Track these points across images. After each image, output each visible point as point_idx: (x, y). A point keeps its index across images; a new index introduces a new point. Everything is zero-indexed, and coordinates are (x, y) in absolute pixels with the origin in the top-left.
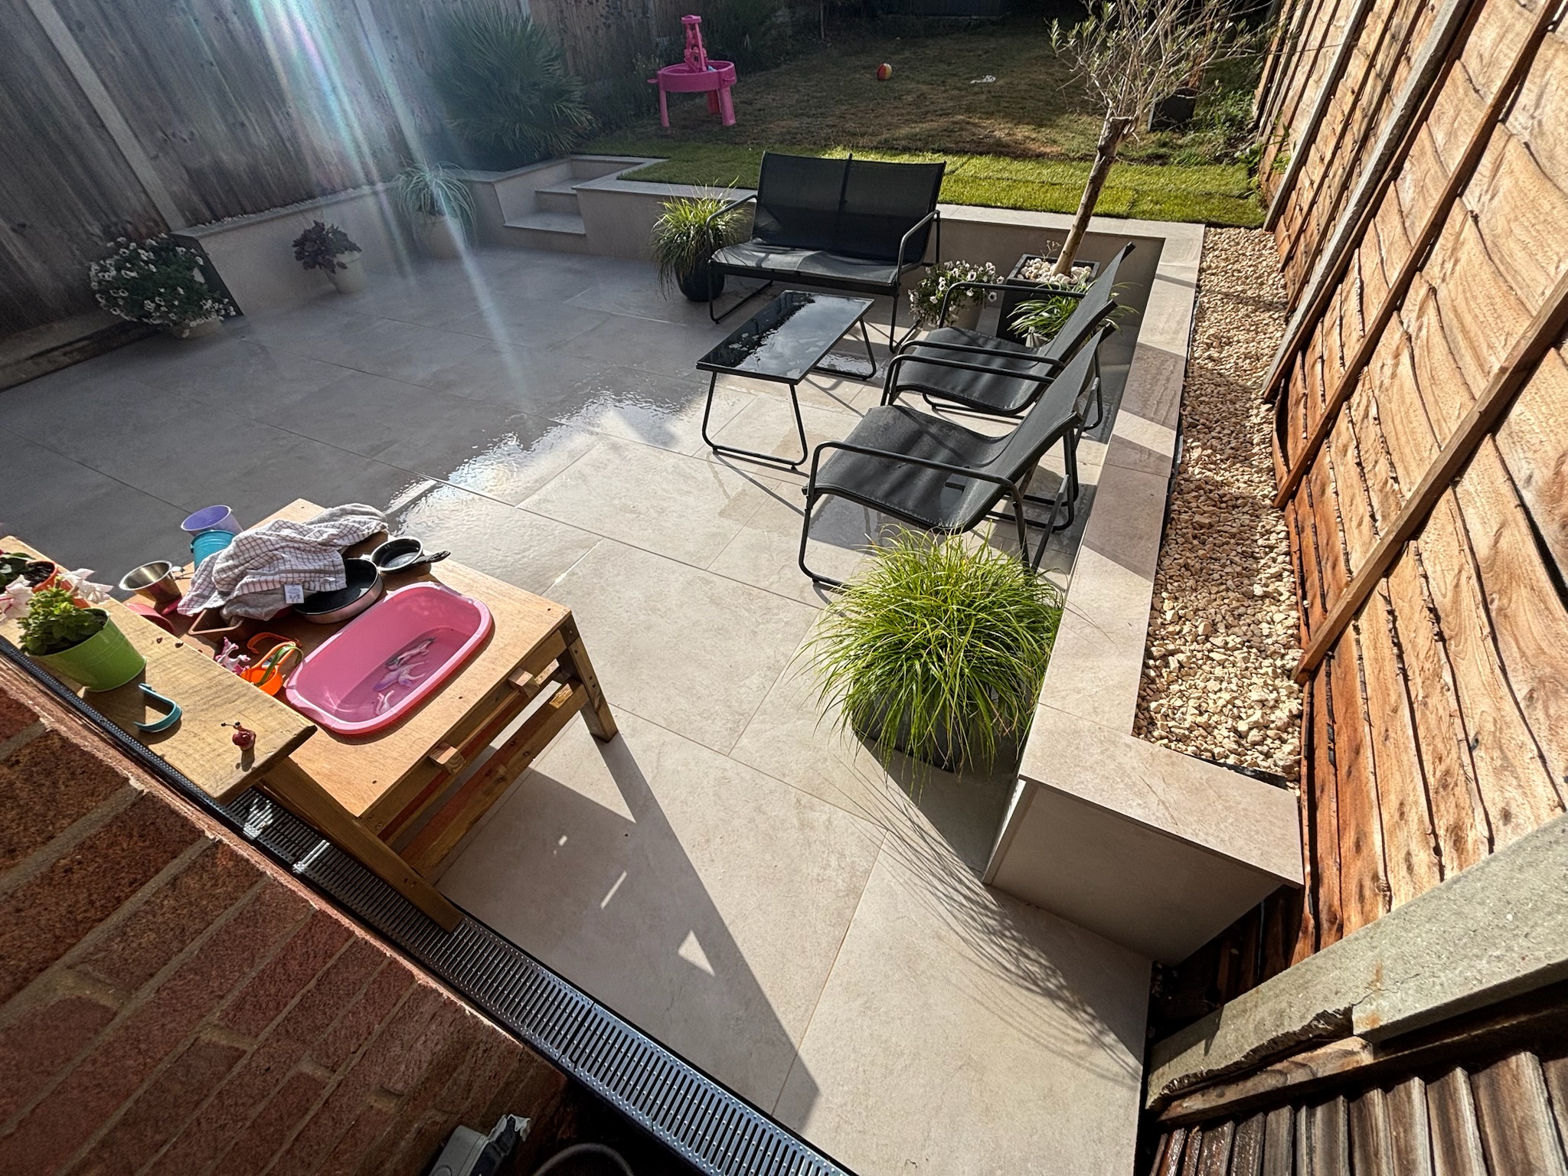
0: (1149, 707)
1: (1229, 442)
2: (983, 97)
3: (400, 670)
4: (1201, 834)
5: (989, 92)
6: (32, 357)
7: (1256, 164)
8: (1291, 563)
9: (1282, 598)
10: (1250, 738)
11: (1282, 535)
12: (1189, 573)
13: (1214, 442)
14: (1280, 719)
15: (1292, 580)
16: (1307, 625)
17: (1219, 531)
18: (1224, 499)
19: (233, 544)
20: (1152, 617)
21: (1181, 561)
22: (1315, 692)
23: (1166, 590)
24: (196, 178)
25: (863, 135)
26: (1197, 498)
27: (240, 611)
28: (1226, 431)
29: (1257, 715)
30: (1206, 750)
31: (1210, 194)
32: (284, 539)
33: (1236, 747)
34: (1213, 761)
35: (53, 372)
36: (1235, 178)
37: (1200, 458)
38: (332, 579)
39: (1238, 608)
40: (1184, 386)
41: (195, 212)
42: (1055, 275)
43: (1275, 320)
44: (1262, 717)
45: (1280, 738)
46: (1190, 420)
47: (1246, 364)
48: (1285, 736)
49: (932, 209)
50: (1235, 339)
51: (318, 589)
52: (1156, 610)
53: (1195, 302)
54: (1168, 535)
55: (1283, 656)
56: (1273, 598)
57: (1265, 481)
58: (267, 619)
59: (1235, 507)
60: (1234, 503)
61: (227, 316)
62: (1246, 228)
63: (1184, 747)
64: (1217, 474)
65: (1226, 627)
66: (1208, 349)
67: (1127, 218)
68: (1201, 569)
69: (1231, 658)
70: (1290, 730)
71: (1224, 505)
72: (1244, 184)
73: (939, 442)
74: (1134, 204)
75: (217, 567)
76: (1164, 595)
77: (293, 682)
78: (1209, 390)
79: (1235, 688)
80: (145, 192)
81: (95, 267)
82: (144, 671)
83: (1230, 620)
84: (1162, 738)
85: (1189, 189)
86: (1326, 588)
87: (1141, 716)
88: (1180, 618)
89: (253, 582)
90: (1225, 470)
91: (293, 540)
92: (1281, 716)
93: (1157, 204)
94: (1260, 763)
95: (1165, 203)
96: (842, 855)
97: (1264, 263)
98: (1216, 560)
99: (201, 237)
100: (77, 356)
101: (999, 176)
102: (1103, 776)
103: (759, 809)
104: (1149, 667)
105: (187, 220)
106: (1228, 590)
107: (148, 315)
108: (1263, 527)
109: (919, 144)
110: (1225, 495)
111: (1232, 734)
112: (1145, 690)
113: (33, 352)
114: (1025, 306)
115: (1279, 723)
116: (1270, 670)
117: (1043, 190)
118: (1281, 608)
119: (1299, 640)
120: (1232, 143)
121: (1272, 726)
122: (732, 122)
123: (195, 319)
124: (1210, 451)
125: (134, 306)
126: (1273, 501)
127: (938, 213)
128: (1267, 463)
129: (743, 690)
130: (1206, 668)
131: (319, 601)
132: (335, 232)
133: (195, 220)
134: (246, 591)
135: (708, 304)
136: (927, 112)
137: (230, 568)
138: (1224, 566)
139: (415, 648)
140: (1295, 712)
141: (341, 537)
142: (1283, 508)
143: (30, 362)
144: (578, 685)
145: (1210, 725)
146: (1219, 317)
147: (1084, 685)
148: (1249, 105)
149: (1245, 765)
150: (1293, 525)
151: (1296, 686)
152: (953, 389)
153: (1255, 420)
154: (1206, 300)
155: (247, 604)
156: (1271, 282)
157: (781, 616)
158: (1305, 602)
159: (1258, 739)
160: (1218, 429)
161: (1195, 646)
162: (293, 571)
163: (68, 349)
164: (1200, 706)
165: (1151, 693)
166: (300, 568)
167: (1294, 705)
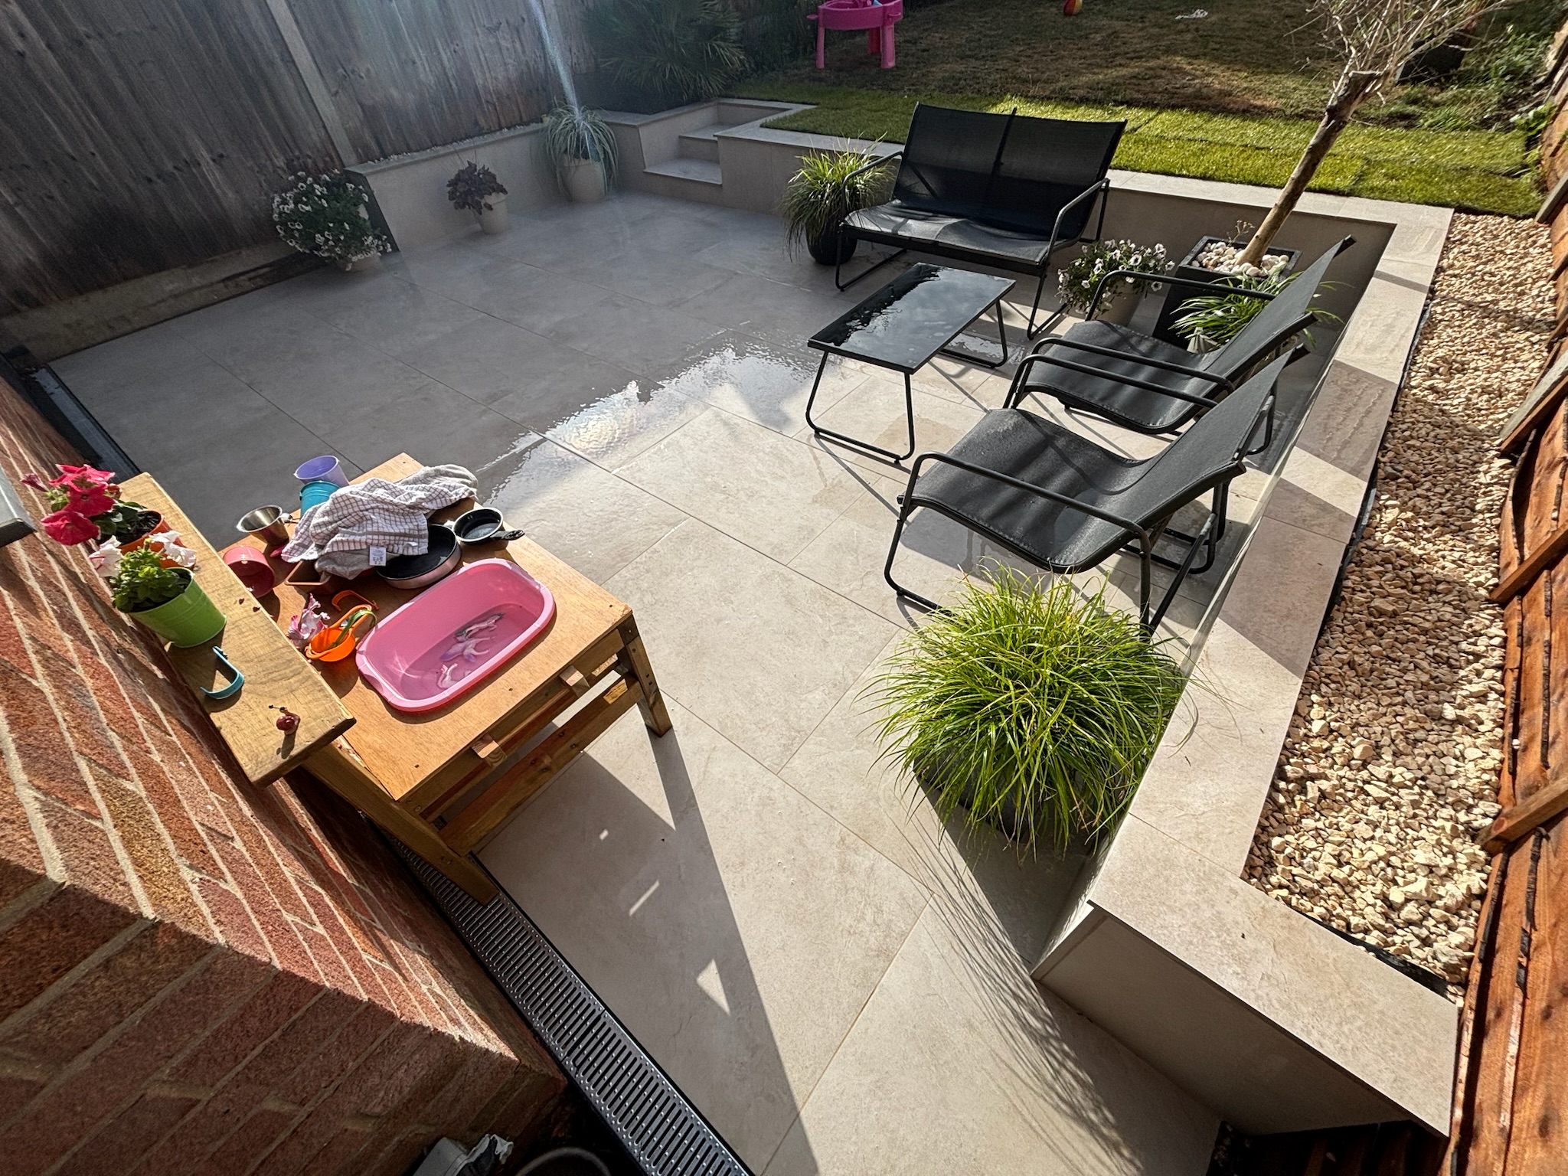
0: (1269, 842)
1: (1440, 505)
2: (1188, 36)
3: (467, 643)
4: (1314, 1032)
5: (1197, 30)
6: (223, 280)
7: (1540, 132)
8: (1502, 682)
9: (1481, 728)
10: (1404, 914)
11: (1497, 641)
12: (1352, 673)
13: (1419, 502)
14: (1453, 896)
15: (1501, 706)
16: (1513, 773)
17: (1406, 623)
18: (1420, 580)
19: (330, 501)
20: (1294, 726)
21: (1344, 657)
22: (1510, 871)
23: (1318, 692)
24: (370, 115)
25: (1035, 82)
26: (1381, 574)
27: (329, 567)
28: (1438, 490)
29: (1420, 885)
30: (1339, 916)
31: (1467, 169)
32: (376, 500)
33: (1382, 922)
34: (1346, 934)
35: (239, 295)
36: (1507, 149)
37: (1395, 522)
38: (414, 544)
39: (1415, 730)
40: (1389, 424)
41: (366, 147)
42: (1240, 264)
43: (1533, 344)
44: (1427, 889)
45: (1447, 923)
46: (1390, 470)
47: (1482, 401)
48: (1455, 920)
49: (1101, 176)
50: (1472, 365)
51: (401, 552)
52: (1300, 716)
53: (1424, 312)
54: (1332, 619)
55: (1469, 809)
56: (1469, 726)
57: (1483, 563)
58: (351, 578)
59: (1432, 592)
60: (1433, 587)
61: (384, 252)
62: (1511, 216)
63: (1309, 905)
64: (1415, 545)
65: (1394, 754)
66: (1430, 377)
67: (1348, 195)
68: (1372, 671)
69: (1395, 799)
70: (1464, 913)
71: (1417, 588)
72: (1518, 158)
73: (1065, 459)
74: (1361, 177)
75: (315, 521)
76: (1315, 698)
77: (363, 648)
78: (1423, 432)
79: (1394, 840)
80: (324, 127)
81: (277, 199)
82: (222, 633)
83: (1402, 746)
84: (1281, 887)
85: (1439, 162)
86: (1551, 733)
87: (1258, 853)
88: (1331, 731)
89: (342, 541)
90: (1428, 540)
91: (383, 502)
92: (1453, 891)
93: (1392, 178)
94: (1413, 950)
95: (1403, 178)
96: (880, 910)
97: (1530, 266)
98: (1394, 660)
99: (368, 174)
100: (259, 281)
101: (1191, 136)
102: (1194, 924)
103: (800, 841)
104: (1278, 791)
105: (359, 156)
106: (1404, 704)
107: (318, 247)
108: (1471, 626)
109: (1100, 94)
110: (1421, 575)
111: (1379, 903)
112: (1267, 819)
113: (224, 276)
114: (1197, 301)
115: (1450, 902)
116: (1448, 825)
117: (1245, 155)
118: (1479, 742)
119: (1497, 791)
120: (1509, 104)
121: (1439, 903)
122: (891, 64)
123: (356, 254)
124: (1410, 514)
125: (307, 238)
126: (1490, 592)
127: (1108, 182)
128: (1490, 540)
129: (803, 705)
130: (1358, 805)
131: (402, 565)
132: (486, 172)
133: (365, 157)
134: (335, 549)
135: (835, 268)
136: (1116, 55)
137: (325, 524)
138: (1405, 671)
139: (484, 621)
140: (1475, 890)
141: (431, 501)
142: (1503, 603)
143: (222, 285)
144: (634, 682)
145: (1349, 883)
146: (1454, 335)
147: (1190, 800)
148: (1544, 53)
149: (1392, 950)
150: (1514, 633)
151: (1482, 855)
152: (1091, 396)
153: (1483, 479)
154: (1439, 309)
155: (334, 561)
156: (1535, 292)
157: (857, 628)
158: (1516, 742)
159: (1416, 917)
160: (1427, 485)
161: (1345, 772)
162: (379, 533)
163: (252, 274)
164: (1340, 854)
165: (1275, 824)
166: (386, 530)
167: (1475, 881)
